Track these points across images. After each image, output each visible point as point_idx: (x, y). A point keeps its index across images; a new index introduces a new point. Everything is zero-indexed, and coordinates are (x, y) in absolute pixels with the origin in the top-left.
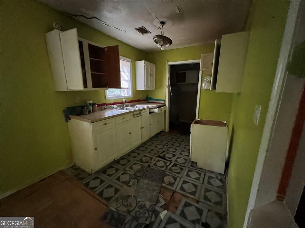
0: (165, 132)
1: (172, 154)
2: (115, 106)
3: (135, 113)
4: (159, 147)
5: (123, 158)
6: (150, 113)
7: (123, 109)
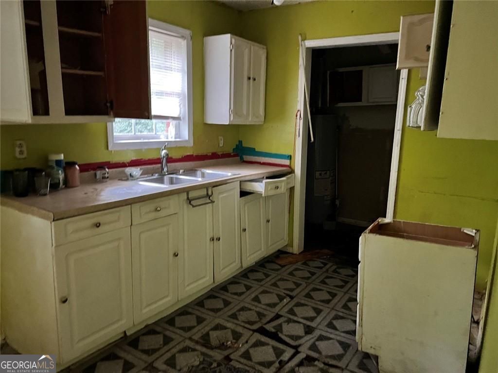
0: (289, 253)
1: (304, 325)
2: (136, 171)
3: (192, 194)
4: (266, 299)
5: (150, 330)
6: (243, 194)
7: (160, 181)
